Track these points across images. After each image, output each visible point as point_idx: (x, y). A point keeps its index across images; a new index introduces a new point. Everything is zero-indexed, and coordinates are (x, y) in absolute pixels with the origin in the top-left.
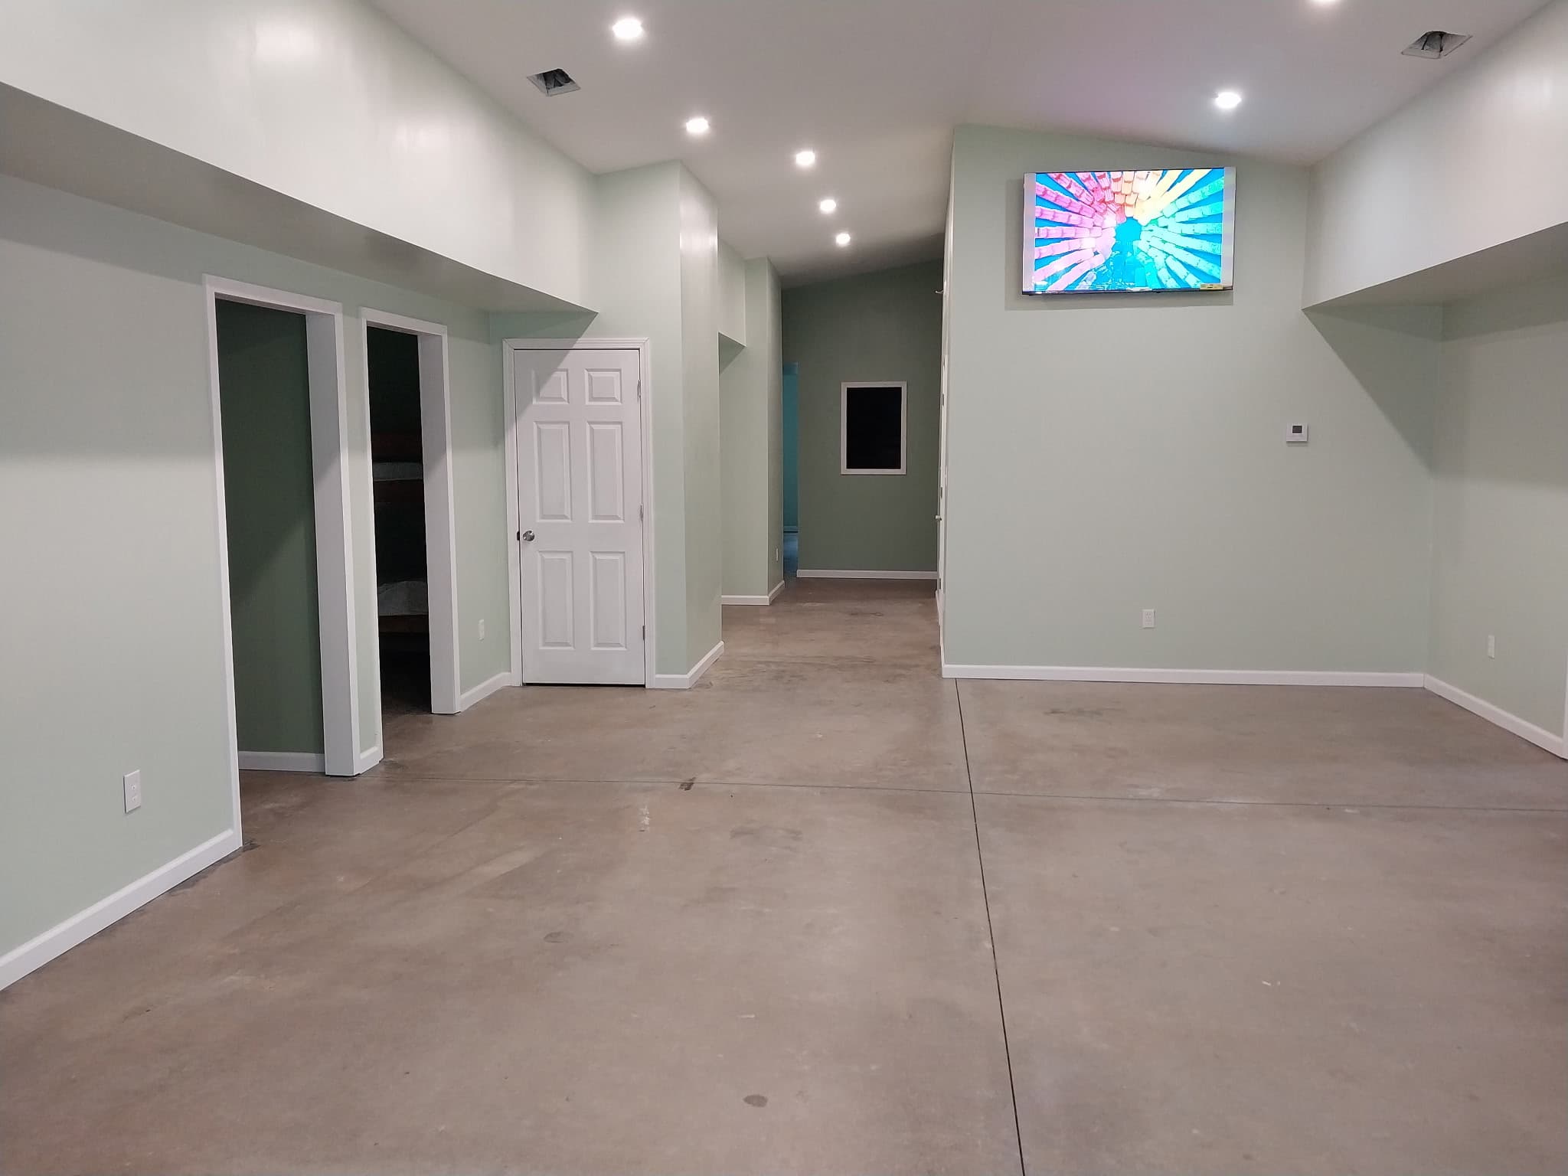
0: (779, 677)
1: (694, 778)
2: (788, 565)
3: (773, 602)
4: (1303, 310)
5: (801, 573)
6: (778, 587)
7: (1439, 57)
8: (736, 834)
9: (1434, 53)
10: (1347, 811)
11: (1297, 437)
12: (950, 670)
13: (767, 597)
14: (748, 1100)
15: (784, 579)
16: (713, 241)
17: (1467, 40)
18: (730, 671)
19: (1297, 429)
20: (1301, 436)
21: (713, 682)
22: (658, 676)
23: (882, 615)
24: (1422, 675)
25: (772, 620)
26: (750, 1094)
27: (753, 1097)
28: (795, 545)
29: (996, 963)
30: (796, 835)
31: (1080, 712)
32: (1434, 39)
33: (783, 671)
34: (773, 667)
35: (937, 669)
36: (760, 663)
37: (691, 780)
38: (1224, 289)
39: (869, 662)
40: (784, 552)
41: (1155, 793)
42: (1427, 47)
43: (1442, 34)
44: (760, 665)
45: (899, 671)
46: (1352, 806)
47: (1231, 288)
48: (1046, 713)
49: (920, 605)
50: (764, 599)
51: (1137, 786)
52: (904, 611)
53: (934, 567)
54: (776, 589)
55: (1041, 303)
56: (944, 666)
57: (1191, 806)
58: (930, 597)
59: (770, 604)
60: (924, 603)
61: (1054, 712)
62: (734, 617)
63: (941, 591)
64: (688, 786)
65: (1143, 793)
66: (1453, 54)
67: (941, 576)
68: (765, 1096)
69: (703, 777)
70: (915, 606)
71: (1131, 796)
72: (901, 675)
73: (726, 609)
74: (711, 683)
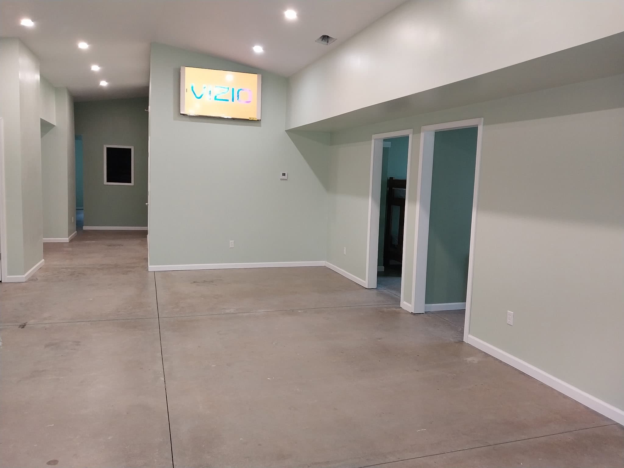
0: (72, 274)
1: (27, 323)
2: (79, 225)
3: (71, 241)
4: (285, 131)
5: (85, 228)
6: (73, 234)
7: (327, 44)
8: (47, 346)
9: (326, 43)
10: (299, 311)
11: (284, 177)
12: (152, 268)
13: (68, 239)
14: (49, 463)
15: (76, 231)
16: (37, 77)
17: (335, 40)
18: (46, 273)
19: (284, 174)
20: (285, 177)
21: (38, 278)
22: (8, 276)
23: (123, 246)
24: (324, 262)
25: (70, 249)
26: (49, 461)
27: (52, 461)
28: (82, 216)
29: (165, 386)
30: (78, 343)
31: (205, 281)
32: (325, 38)
33: (74, 272)
34: (69, 270)
35: (146, 268)
36: (63, 268)
37: (25, 324)
38: (258, 120)
39: (116, 266)
40: (77, 218)
41: (232, 311)
42: (323, 40)
43: (328, 37)
44: (63, 270)
45: (129, 269)
46: (300, 309)
47: (260, 120)
48: (192, 283)
49: (140, 241)
50: (66, 240)
51: (225, 309)
52: (133, 245)
53: (146, 225)
54: (72, 235)
55: (188, 119)
56: (149, 266)
57: (245, 314)
58: (145, 239)
59: (69, 242)
60: (142, 240)
61: (194, 282)
62: (49, 248)
63: (149, 234)
64: (23, 326)
65: (227, 311)
66: (331, 44)
67: (149, 229)
68: (57, 459)
69: (32, 321)
70: (139, 241)
71: (223, 313)
72: (129, 271)
73: (45, 244)
74: (37, 279)
